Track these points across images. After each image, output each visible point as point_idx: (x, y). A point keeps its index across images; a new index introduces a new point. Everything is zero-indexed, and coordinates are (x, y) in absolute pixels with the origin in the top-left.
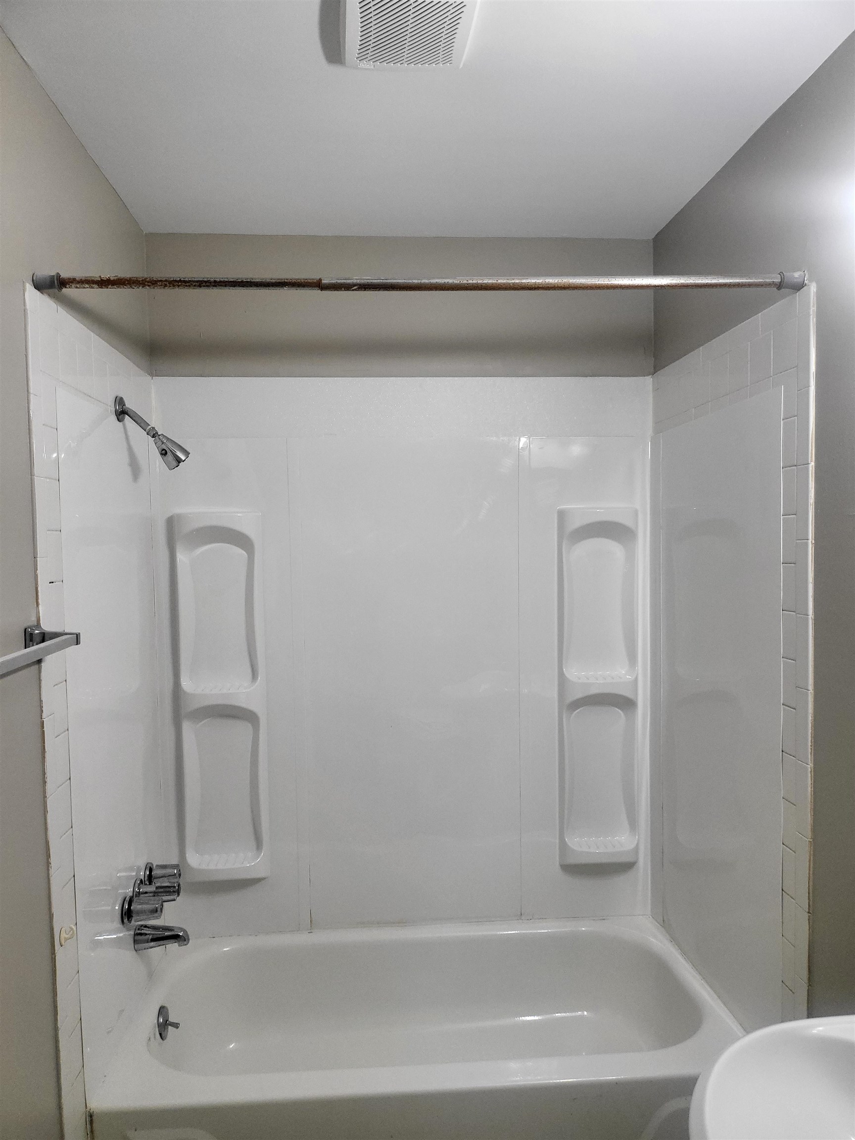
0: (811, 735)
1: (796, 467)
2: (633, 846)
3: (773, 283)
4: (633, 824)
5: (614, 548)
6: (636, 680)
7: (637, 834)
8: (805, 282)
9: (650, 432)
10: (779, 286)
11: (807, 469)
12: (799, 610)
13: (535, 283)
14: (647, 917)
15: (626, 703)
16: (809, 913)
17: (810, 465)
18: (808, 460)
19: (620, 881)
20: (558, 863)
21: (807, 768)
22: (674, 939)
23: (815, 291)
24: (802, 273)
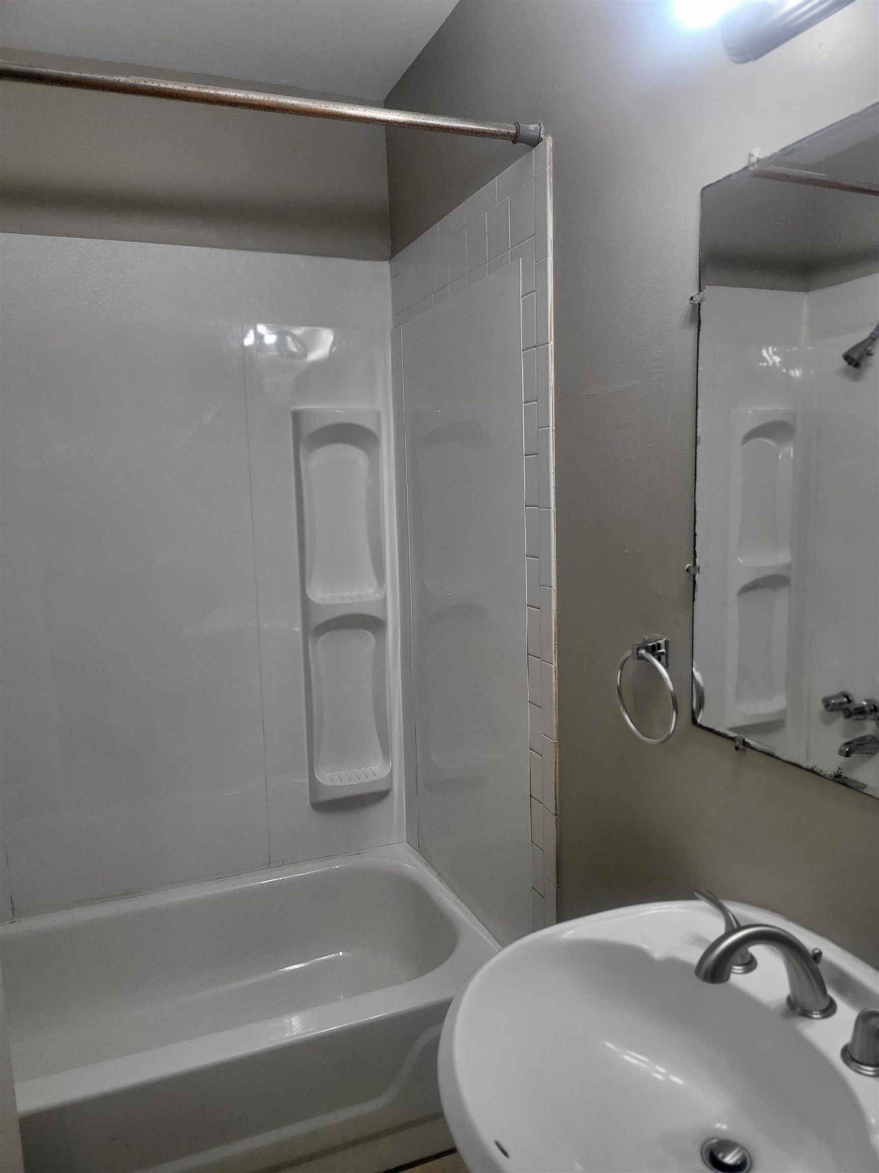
0: (555, 633)
1: (535, 348)
2: (385, 773)
3: (509, 134)
4: (386, 751)
5: (357, 456)
6: (385, 598)
7: (391, 761)
8: (541, 136)
9: (389, 326)
10: (515, 139)
11: (547, 348)
12: (541, 504)
13: (235, 98)
14: (403, 844)
15: (375, 624)
16: (556, 815)
17: (550, 345)
18: (548, 340)
19: (376, 812)
20: (308, 801)
21: (551, 667)
22: (429, 861)
23: (551, 146)
24: (537, 125)
